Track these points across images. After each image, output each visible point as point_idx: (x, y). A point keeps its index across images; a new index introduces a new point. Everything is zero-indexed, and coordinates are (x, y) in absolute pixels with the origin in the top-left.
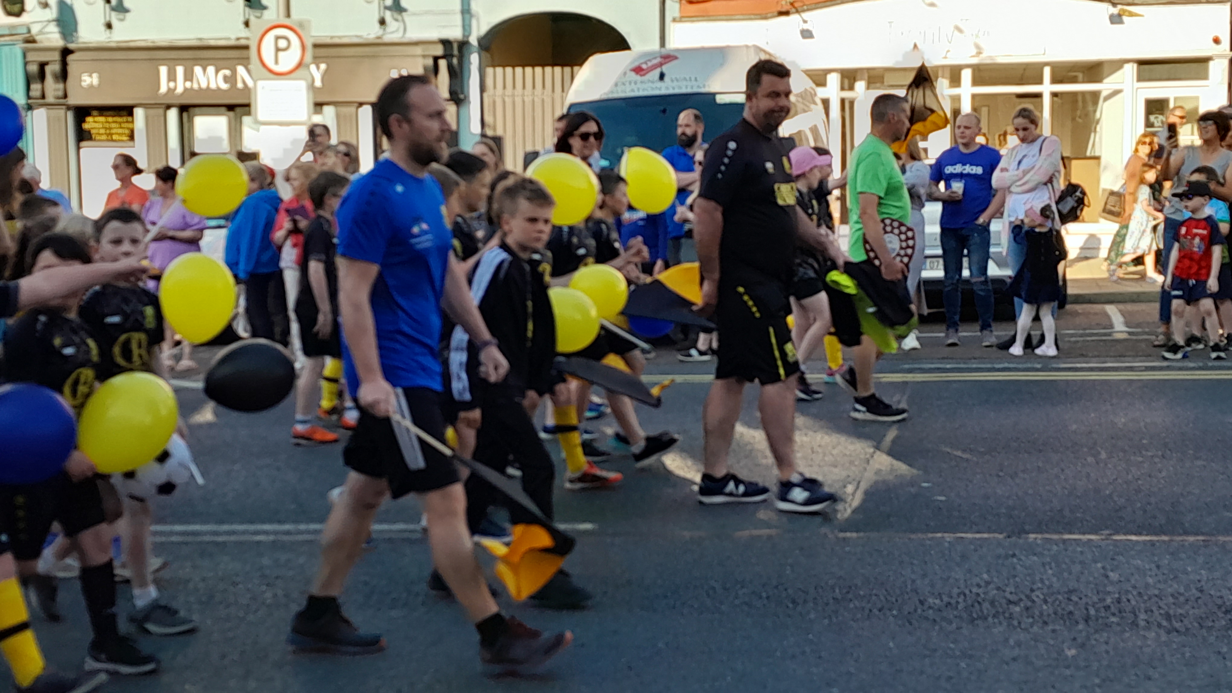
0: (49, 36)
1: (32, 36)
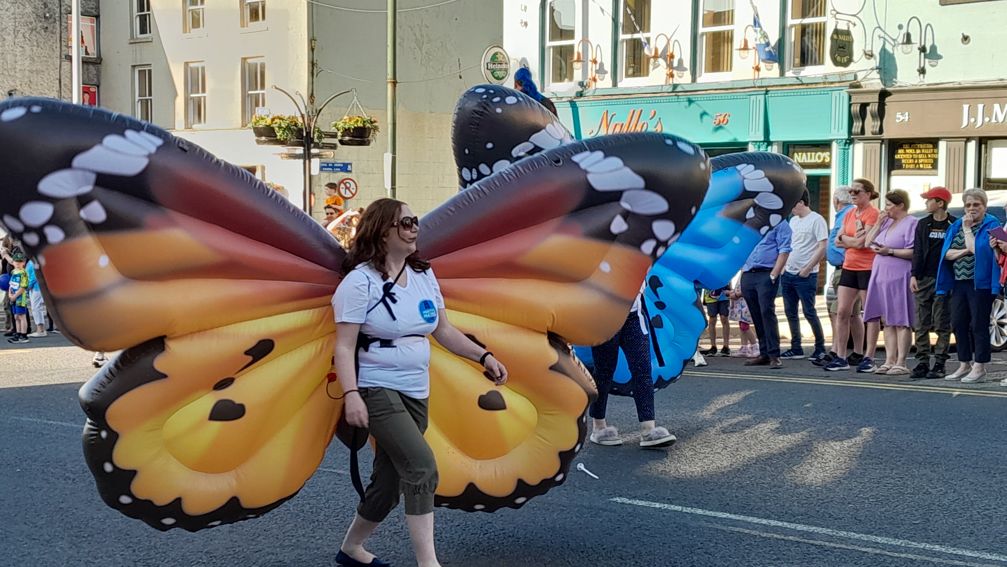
0: (872, 81)
1: (858, 82)
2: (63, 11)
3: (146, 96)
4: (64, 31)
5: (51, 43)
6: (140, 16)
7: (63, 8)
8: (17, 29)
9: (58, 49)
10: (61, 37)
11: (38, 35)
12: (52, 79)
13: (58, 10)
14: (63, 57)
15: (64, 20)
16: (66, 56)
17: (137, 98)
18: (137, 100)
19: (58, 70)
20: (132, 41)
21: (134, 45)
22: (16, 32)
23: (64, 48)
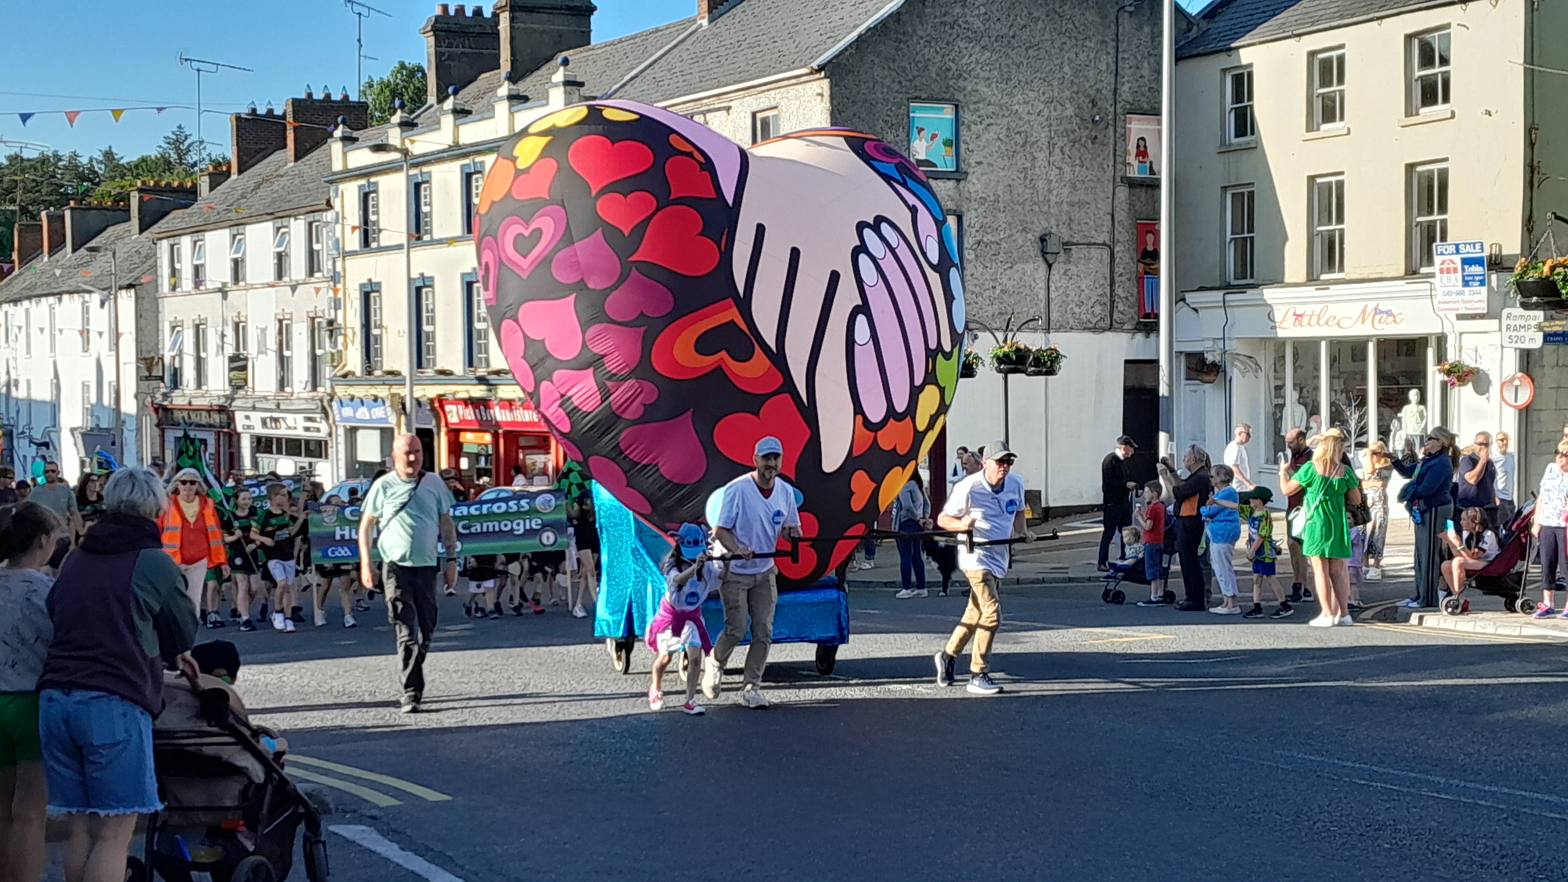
2: (1119, 111)
3: (1243, 232)
4: (1119, 141)
5: (1099, 160)
6: (1236, 109)
7: (1119, 106)
8: (1054, 141)
9: (1111, 168)
10: (1115, 150)
11: (1082, 150)
12: (1101, 213)
13: (1112, 110)
14: (1118, 180)
15: (1120, 124)
16: (1122, 178)
17: (1229, 236)
18: (1228, 240)
19: (1110, 200)
20: (1224, 149)
21: (1227, 155)
22: (1051, 146)
23: (1119, 166)
